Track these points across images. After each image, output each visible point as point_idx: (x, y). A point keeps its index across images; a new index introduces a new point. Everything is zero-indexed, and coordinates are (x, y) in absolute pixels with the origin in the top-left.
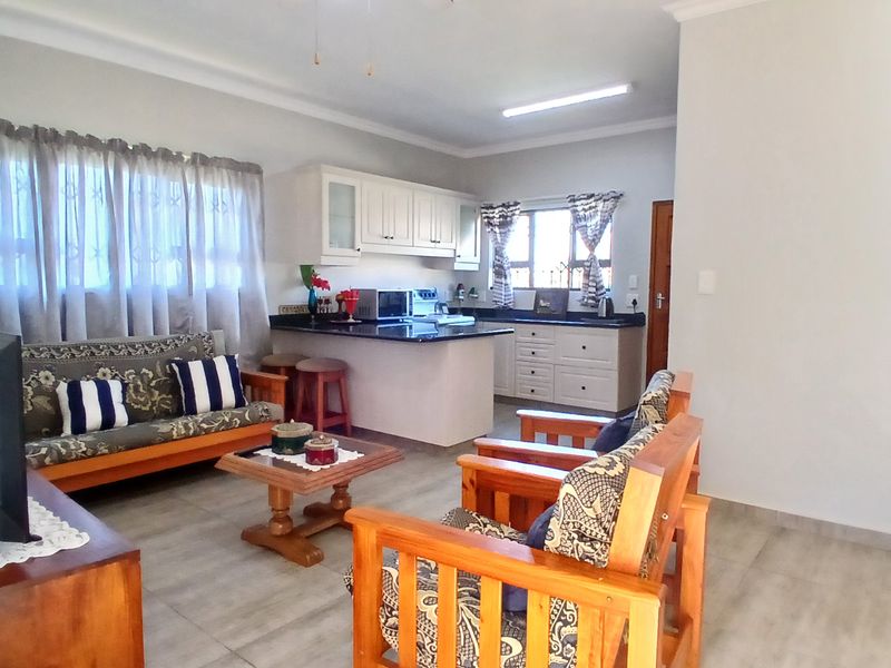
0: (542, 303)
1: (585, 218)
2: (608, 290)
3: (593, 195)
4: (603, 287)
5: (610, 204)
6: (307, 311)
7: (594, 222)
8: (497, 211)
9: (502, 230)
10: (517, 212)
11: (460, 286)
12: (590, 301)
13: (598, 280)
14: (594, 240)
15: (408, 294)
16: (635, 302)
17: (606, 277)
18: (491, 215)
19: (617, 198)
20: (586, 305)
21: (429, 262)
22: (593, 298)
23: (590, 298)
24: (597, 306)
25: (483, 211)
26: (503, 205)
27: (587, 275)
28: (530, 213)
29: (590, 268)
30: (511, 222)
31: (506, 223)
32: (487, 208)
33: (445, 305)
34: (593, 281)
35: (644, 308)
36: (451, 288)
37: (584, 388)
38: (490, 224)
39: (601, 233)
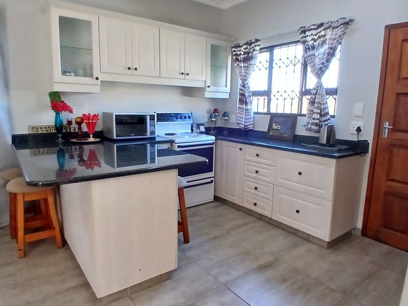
0: (275, 127)
1: (313, 48)
2: (333, 117)
3: (322, 25)
4: (327, 114)
5: (339, 31)
6: (54, 131)
7: (322, 50)
8: (242, 49)
9: (246, 65)
10: (257, 48)
11: (216, 111)
12: (314, 127)
13: (322, 107)
14: (321, 69)
15: (148, 118)
16: (359, 130)
17: (331, 105)
18: (239, 53)
19: (347, 24)
20: (310, 130)
21: (188, 91)
22: (316, 124)
23: (312, 124)
24: (319, 132)
25: (233, 50)
26: (247, 44)
27: (312, 103)
28: (270, 49)
29: (315, 96)
30: (252, 57)
31: (248, 58)
32: (236, 47)
33: (202, 125)
34: (317, 108)
35: (368, 135)
36: (209, 112)
37: (298, 211)
38: (237, 60)
39: (328, 61)
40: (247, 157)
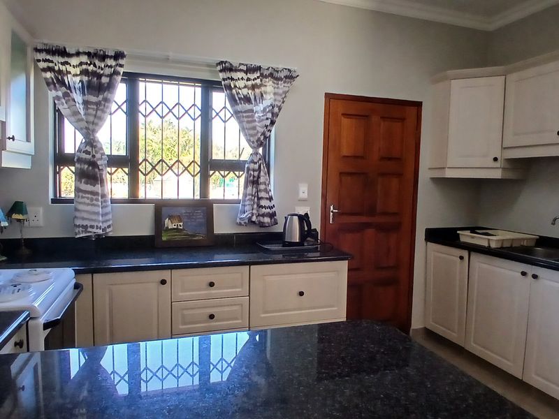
0: (168, 224)
3: (258, 68)
7: (261, 106)
8: (74, 62)
14: (263, 134)
30: (109, 86)
34: (266, 190)
40: (181, 294)
